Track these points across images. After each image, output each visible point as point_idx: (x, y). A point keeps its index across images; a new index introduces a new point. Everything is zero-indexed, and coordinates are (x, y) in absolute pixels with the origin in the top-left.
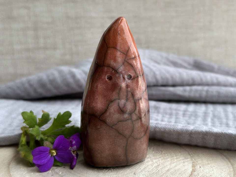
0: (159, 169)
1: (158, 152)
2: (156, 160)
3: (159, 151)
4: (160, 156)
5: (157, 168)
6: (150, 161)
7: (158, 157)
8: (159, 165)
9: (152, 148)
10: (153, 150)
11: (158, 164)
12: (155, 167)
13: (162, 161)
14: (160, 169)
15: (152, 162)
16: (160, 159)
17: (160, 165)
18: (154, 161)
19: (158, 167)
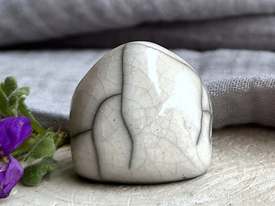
0: (251, 186)
1: (261, 154)
2: (250, 169)
3: (262, 152)
4: (261, 162)
5: (247, 184)
6: (234, 171)
7: (256, 163)
8: (254, 179)
9: (247, 147)
10: (248, 151)
11: (253, 177)
12: (244, 182)
13: (265, 170)
14: (254, 185)
15: (240, 173)
16: (261, 167)
17: (256, 179)
18: (245, 170)
19: (250, 182)
